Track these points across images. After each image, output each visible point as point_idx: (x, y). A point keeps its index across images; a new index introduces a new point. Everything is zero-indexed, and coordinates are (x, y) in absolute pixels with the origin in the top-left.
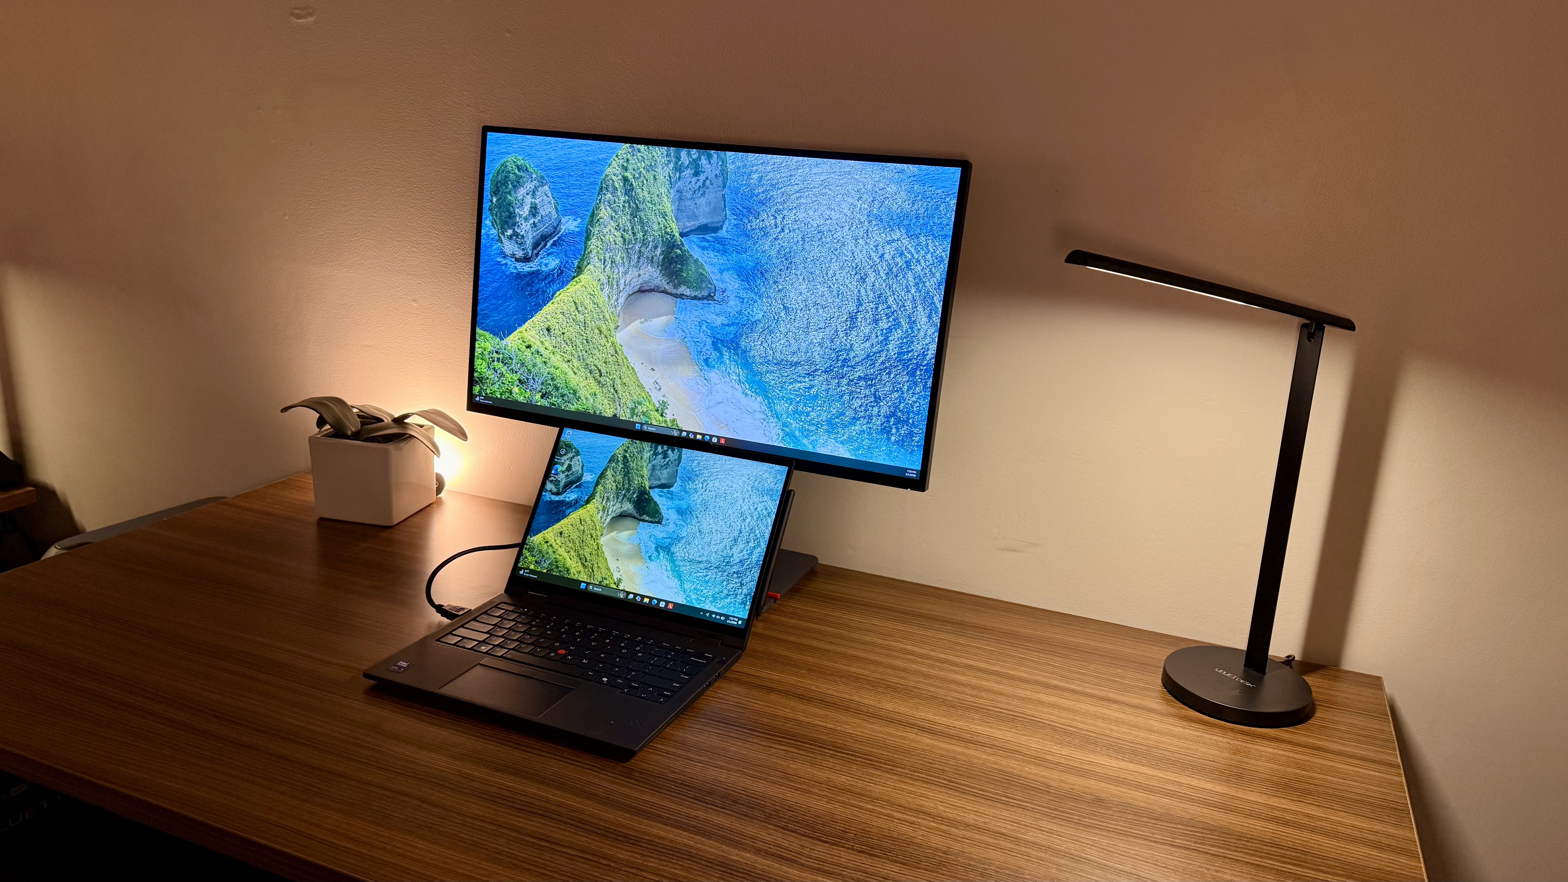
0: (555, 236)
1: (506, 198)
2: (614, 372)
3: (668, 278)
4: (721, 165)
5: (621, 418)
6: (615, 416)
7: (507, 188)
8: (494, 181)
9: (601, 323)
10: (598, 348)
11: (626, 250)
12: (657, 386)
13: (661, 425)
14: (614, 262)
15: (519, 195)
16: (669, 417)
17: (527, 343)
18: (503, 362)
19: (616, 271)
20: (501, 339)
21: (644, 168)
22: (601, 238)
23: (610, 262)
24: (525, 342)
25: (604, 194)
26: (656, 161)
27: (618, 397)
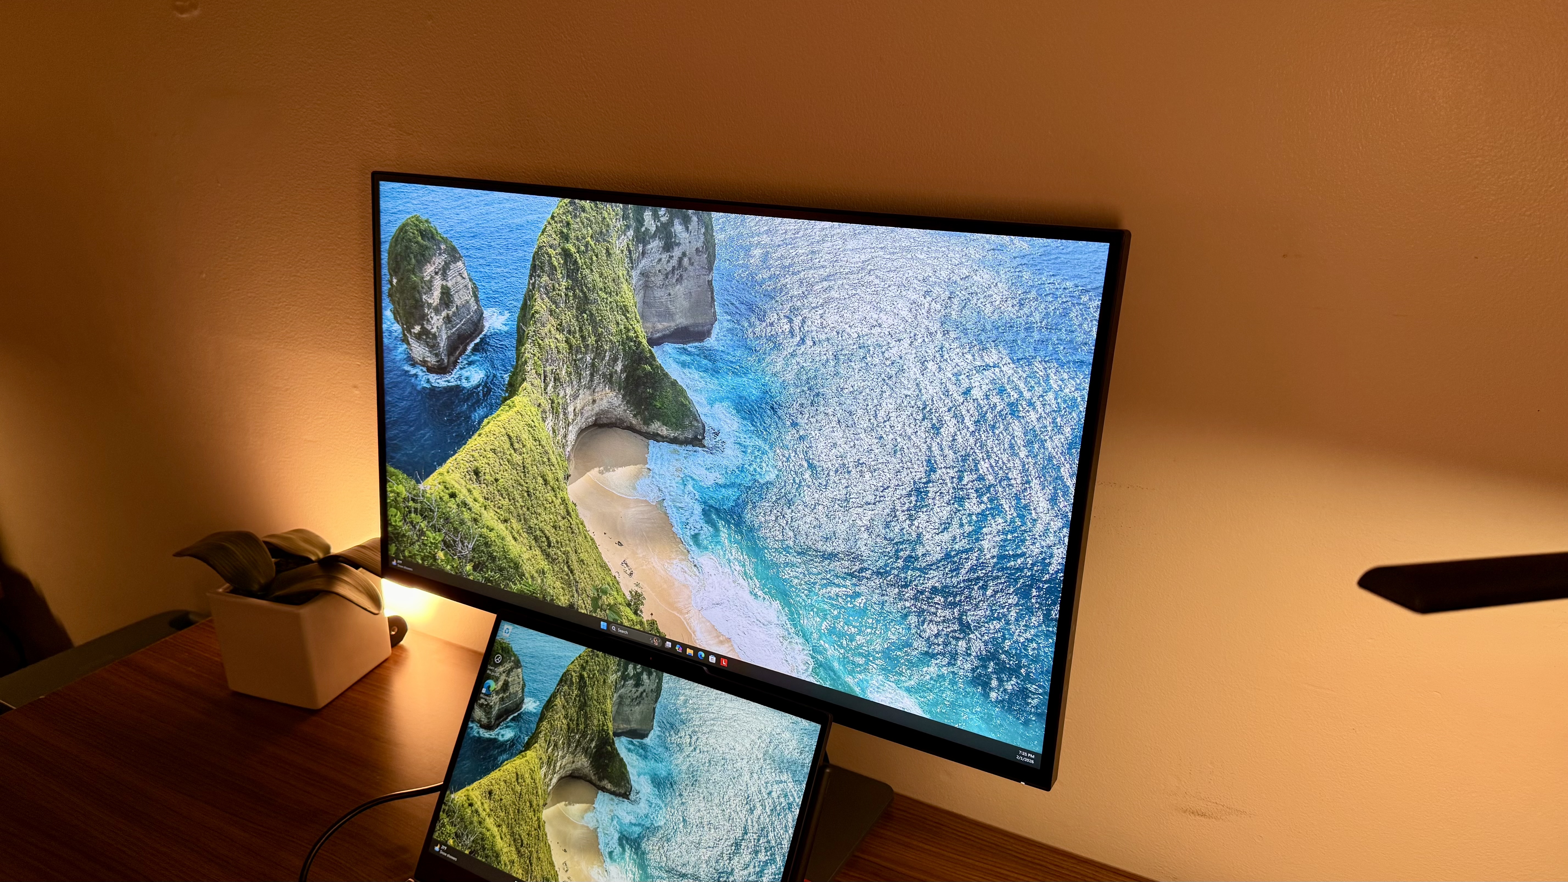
0: (476, 337)
1: (409, 278)
2: (568, 542)
3: (636, 408)
4: (704, 234)
5: (580, 610)
6: (571, 606)
7: (409, 264)
8: (392, 254)
9: (546, 469)
10: (543, 504)
11: (573, 362)
12: (627, 569)
13: (636, 627)
14: (559, 379)
15: (425, 274)
16: (646, 617)
17: (451, 490)
18: (422, 515)
19: (562, 394)
20: (418, 482)
21: (592, 237)
22: (538, 343)
23: (553, 379)
24: (447, 489)
25: (539, 276)
26: (608, 226)
27: (575, 579)
